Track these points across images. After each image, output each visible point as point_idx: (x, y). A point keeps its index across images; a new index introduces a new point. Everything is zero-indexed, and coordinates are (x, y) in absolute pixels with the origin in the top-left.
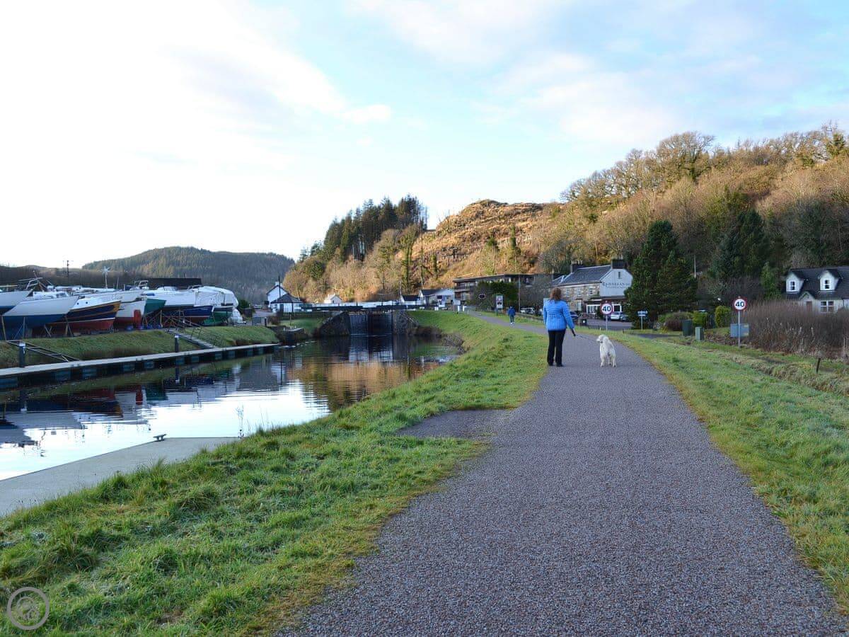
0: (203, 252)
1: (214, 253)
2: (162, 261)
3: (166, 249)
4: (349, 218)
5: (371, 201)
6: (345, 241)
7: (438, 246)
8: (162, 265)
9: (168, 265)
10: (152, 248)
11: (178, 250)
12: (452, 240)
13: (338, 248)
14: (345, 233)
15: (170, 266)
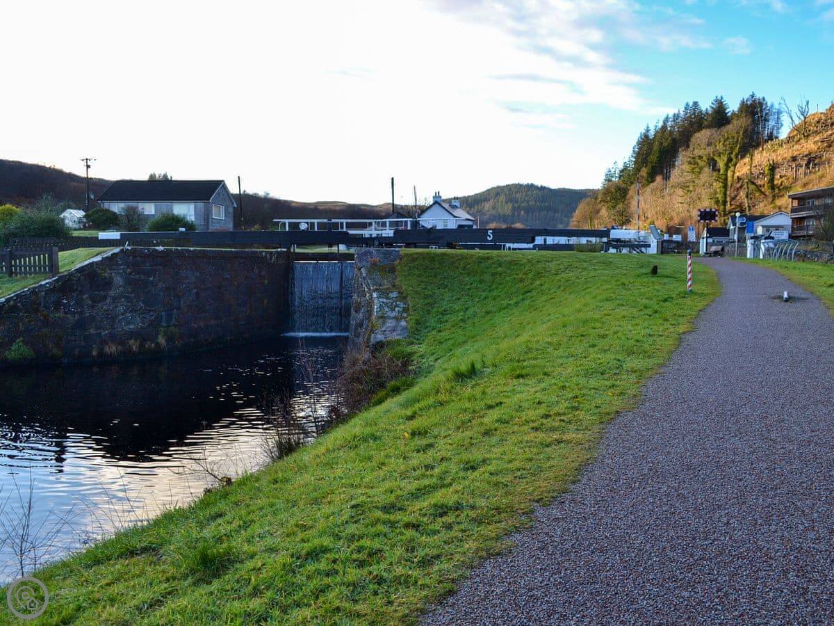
0: (543, 188)
1: (554, 190)
2: (502, 198)
3: (508, 186)
4: (664, 127)
5: (696, 104)
6: (654, 158)
7: (785, 156)
8: (502, 202)
9: (507, 202)
10: (495, 186)
11: (518, 187)
12: (810, 145)
13: (644, 169)
14: (656, 147)
15: (509, 203)
